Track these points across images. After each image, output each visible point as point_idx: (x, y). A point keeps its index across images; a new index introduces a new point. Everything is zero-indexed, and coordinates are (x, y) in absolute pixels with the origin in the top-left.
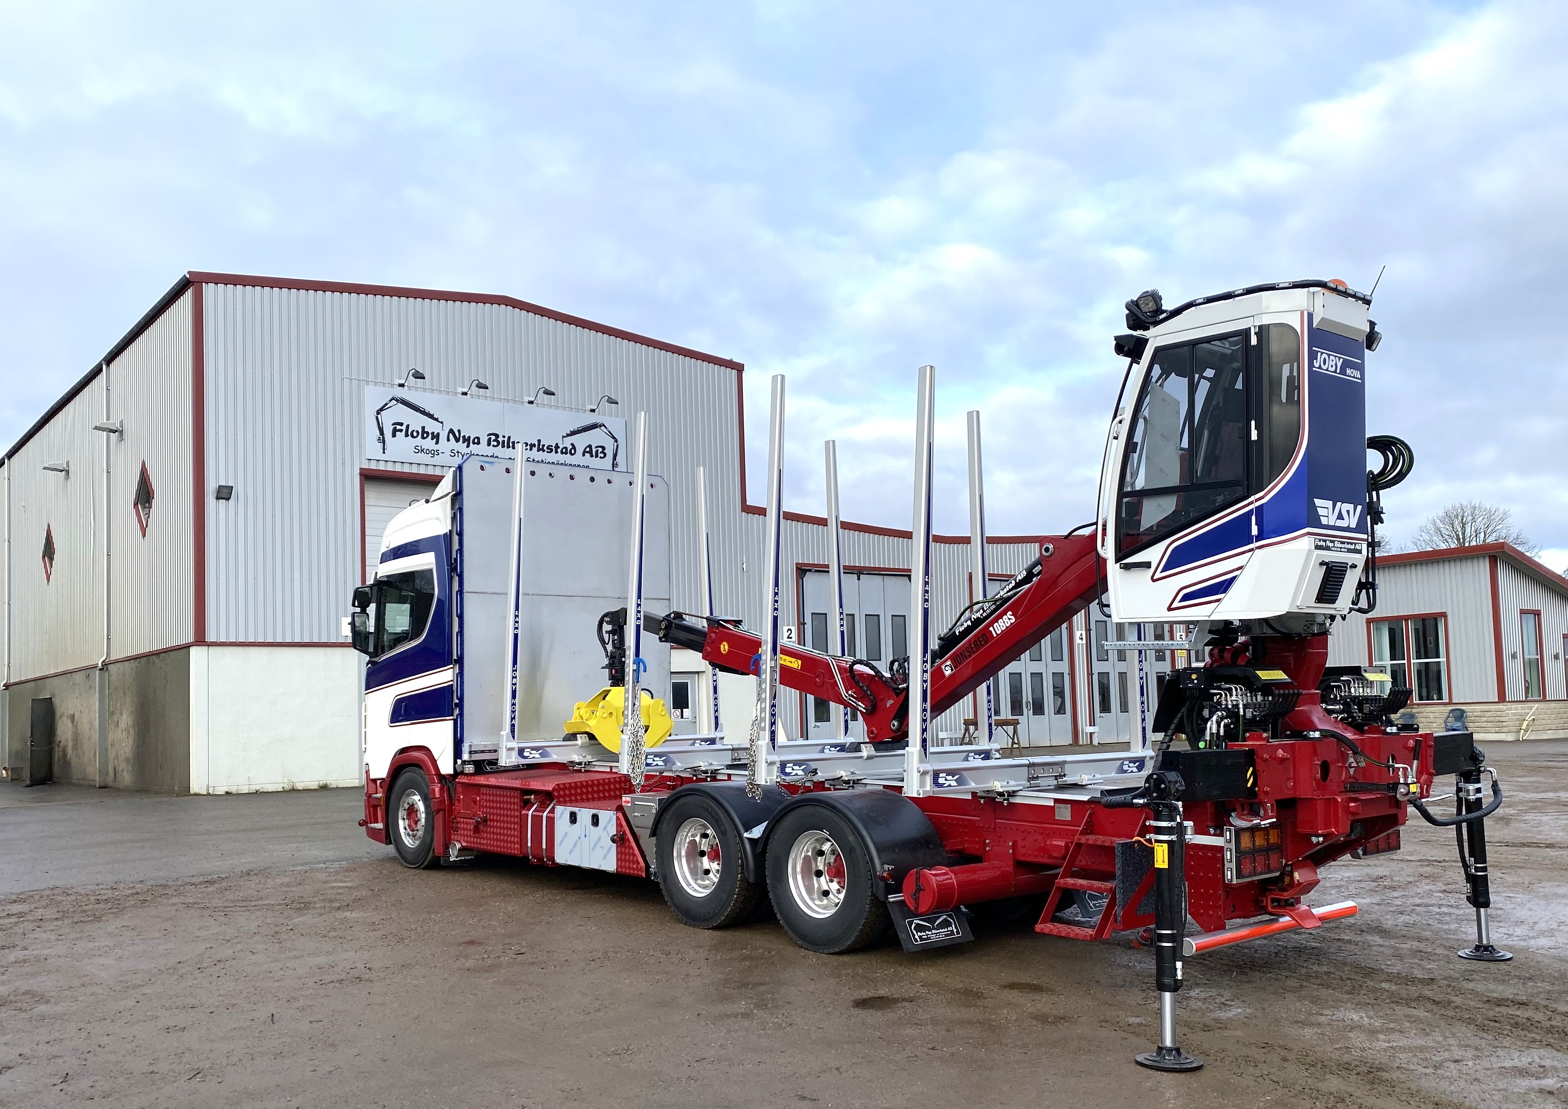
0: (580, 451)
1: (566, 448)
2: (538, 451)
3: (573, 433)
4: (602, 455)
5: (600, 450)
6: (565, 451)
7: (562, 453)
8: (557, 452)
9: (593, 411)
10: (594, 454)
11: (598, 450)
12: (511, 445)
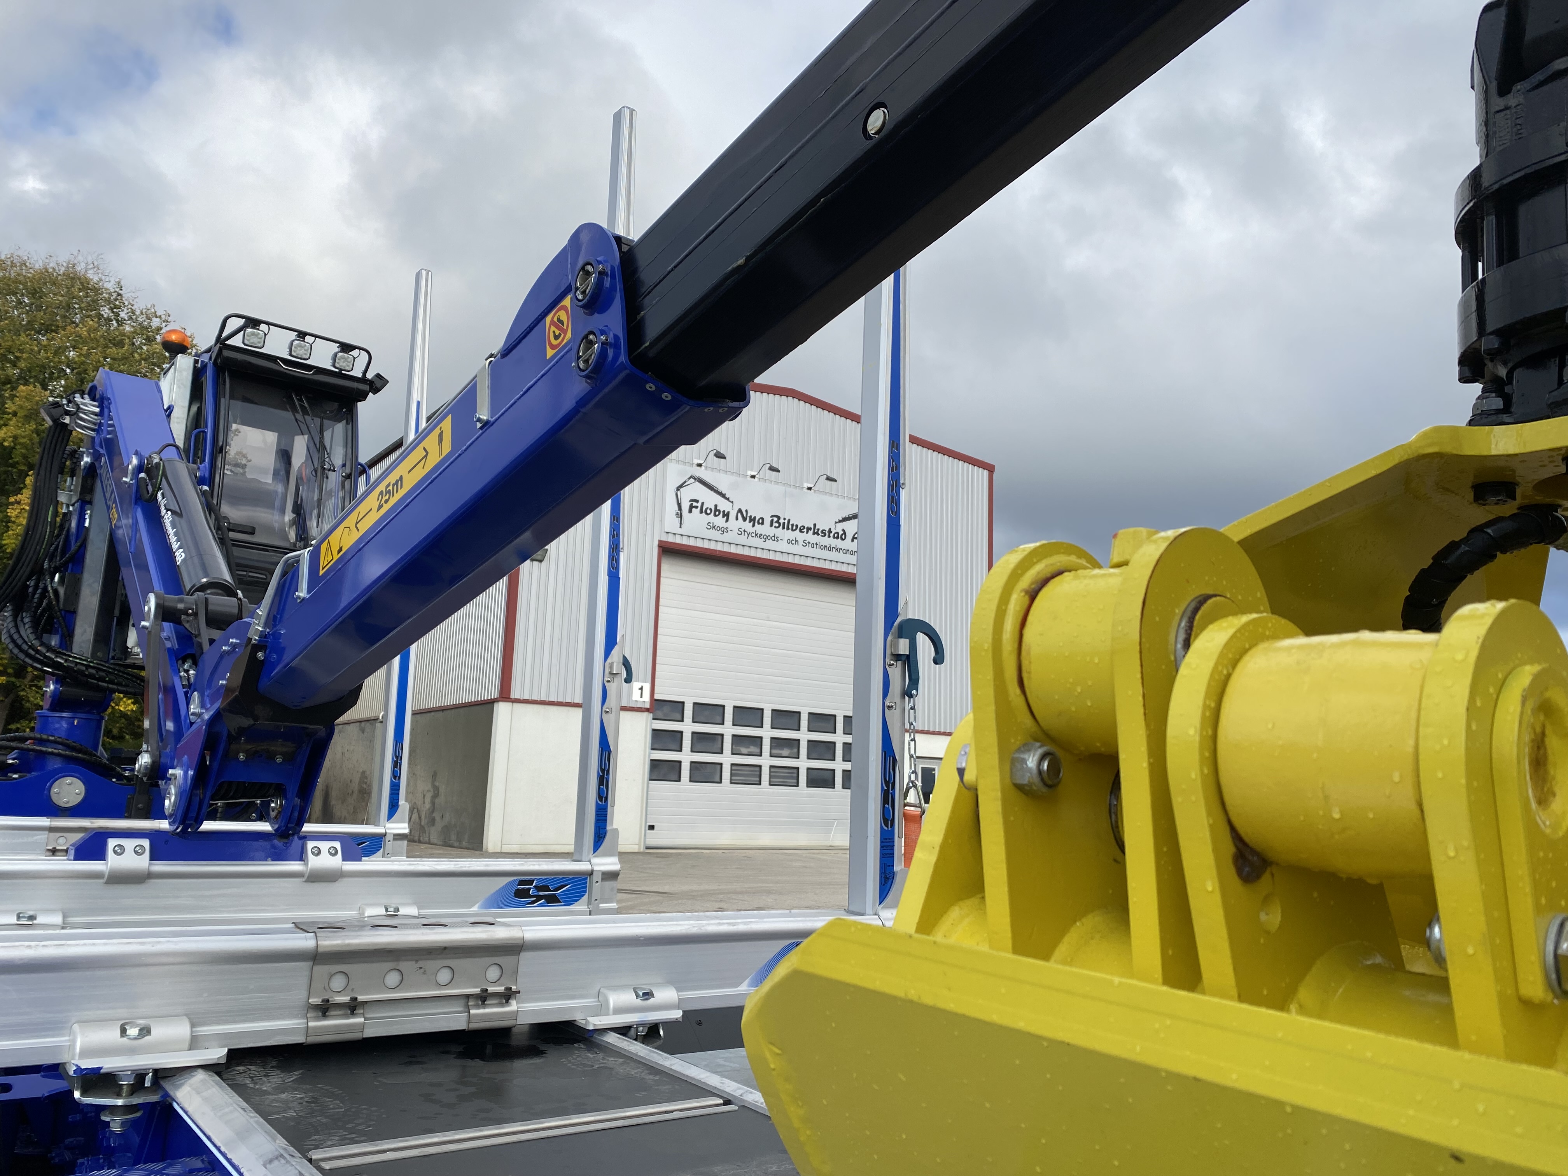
1: (838, 533)
2: (813, 534)
3: (845, 520)
7: (834, 537)
8: (829, 536)
12: (790, 527)
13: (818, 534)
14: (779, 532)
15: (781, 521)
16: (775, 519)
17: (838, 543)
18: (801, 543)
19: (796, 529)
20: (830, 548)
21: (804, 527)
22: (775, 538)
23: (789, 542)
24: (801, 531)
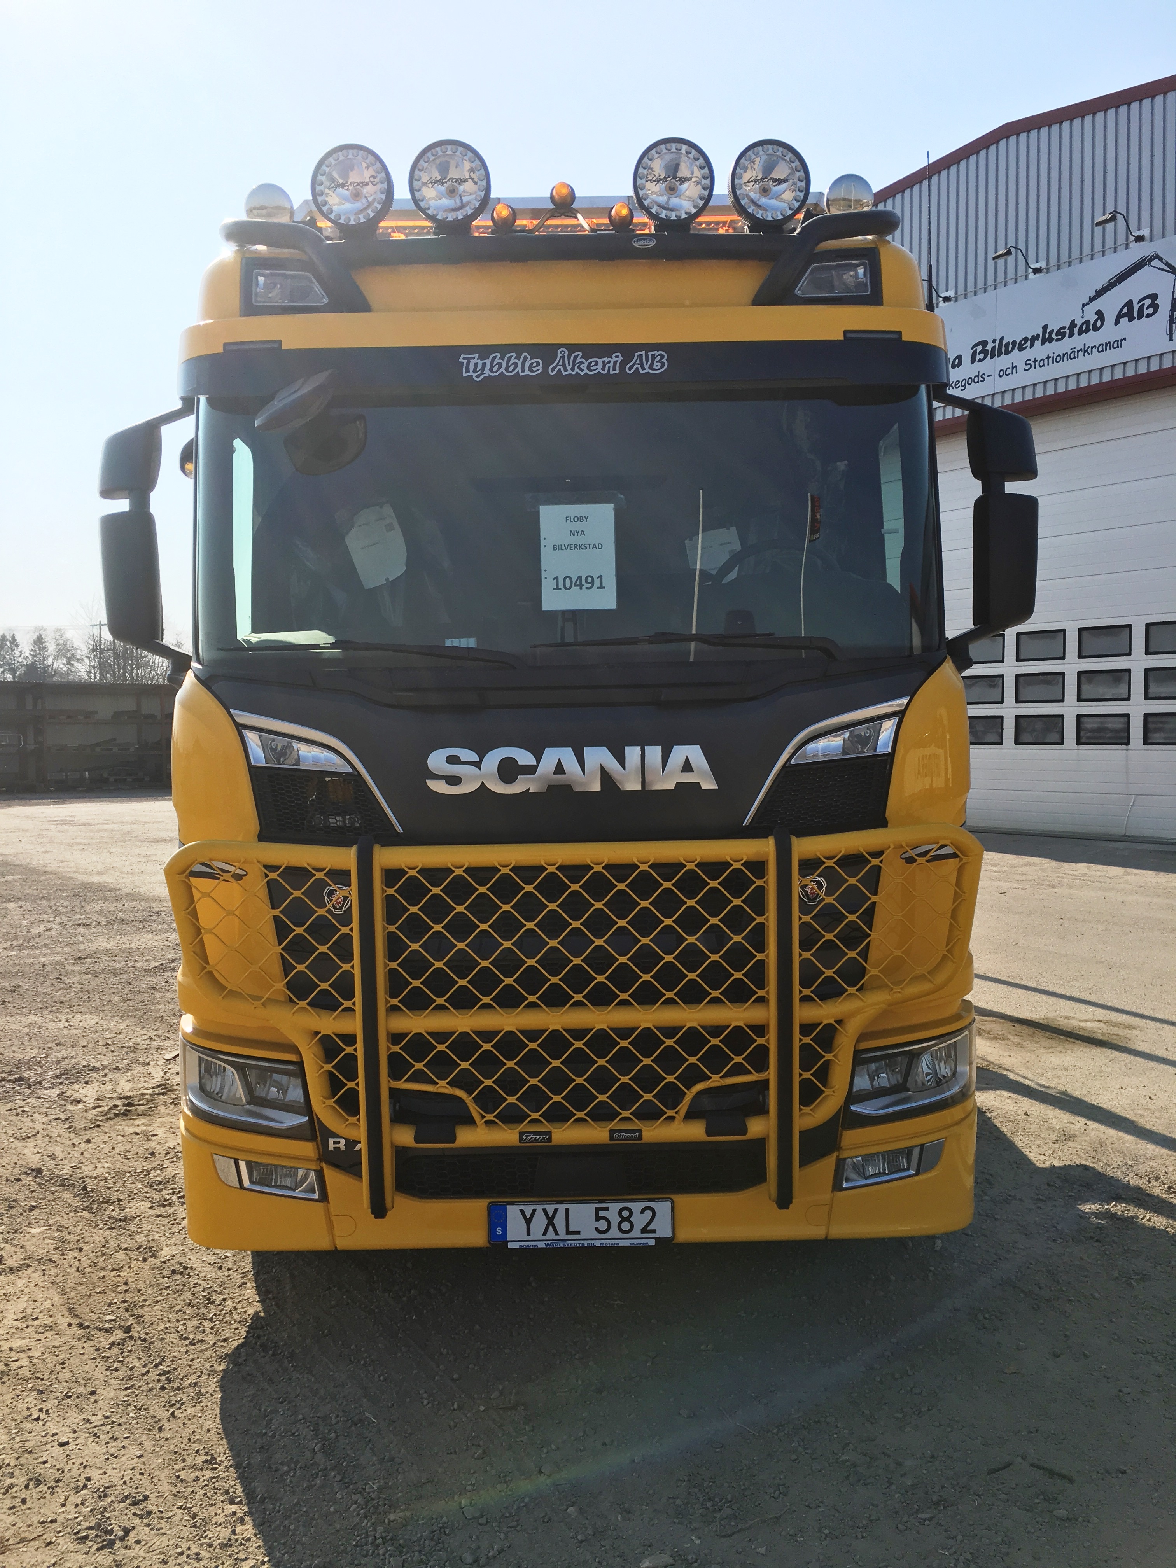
0: (1110, 318)
1: (1087, 322)
2: (1042, 344)
3: (1100, 293)
4: (1151, 311)
5: (1148, 302)
6: (1087, 328)
7: (1080, 332)
8: (1071, 335)
9: (1140, 239)
10: (1136, 315)
11: (1144, 304)
12: (1003, 351)
13: (1050, 340)
14: (989, 366)
15: (989, 348)
16: (980, 348)
17: (1092, 338)
18: (1021, 366)
19: (1013, 349)
20: (1072, 355)
21: (1026, 339)
22: (980, 378)
23: (1003, 373)
24: (1021, 348)
